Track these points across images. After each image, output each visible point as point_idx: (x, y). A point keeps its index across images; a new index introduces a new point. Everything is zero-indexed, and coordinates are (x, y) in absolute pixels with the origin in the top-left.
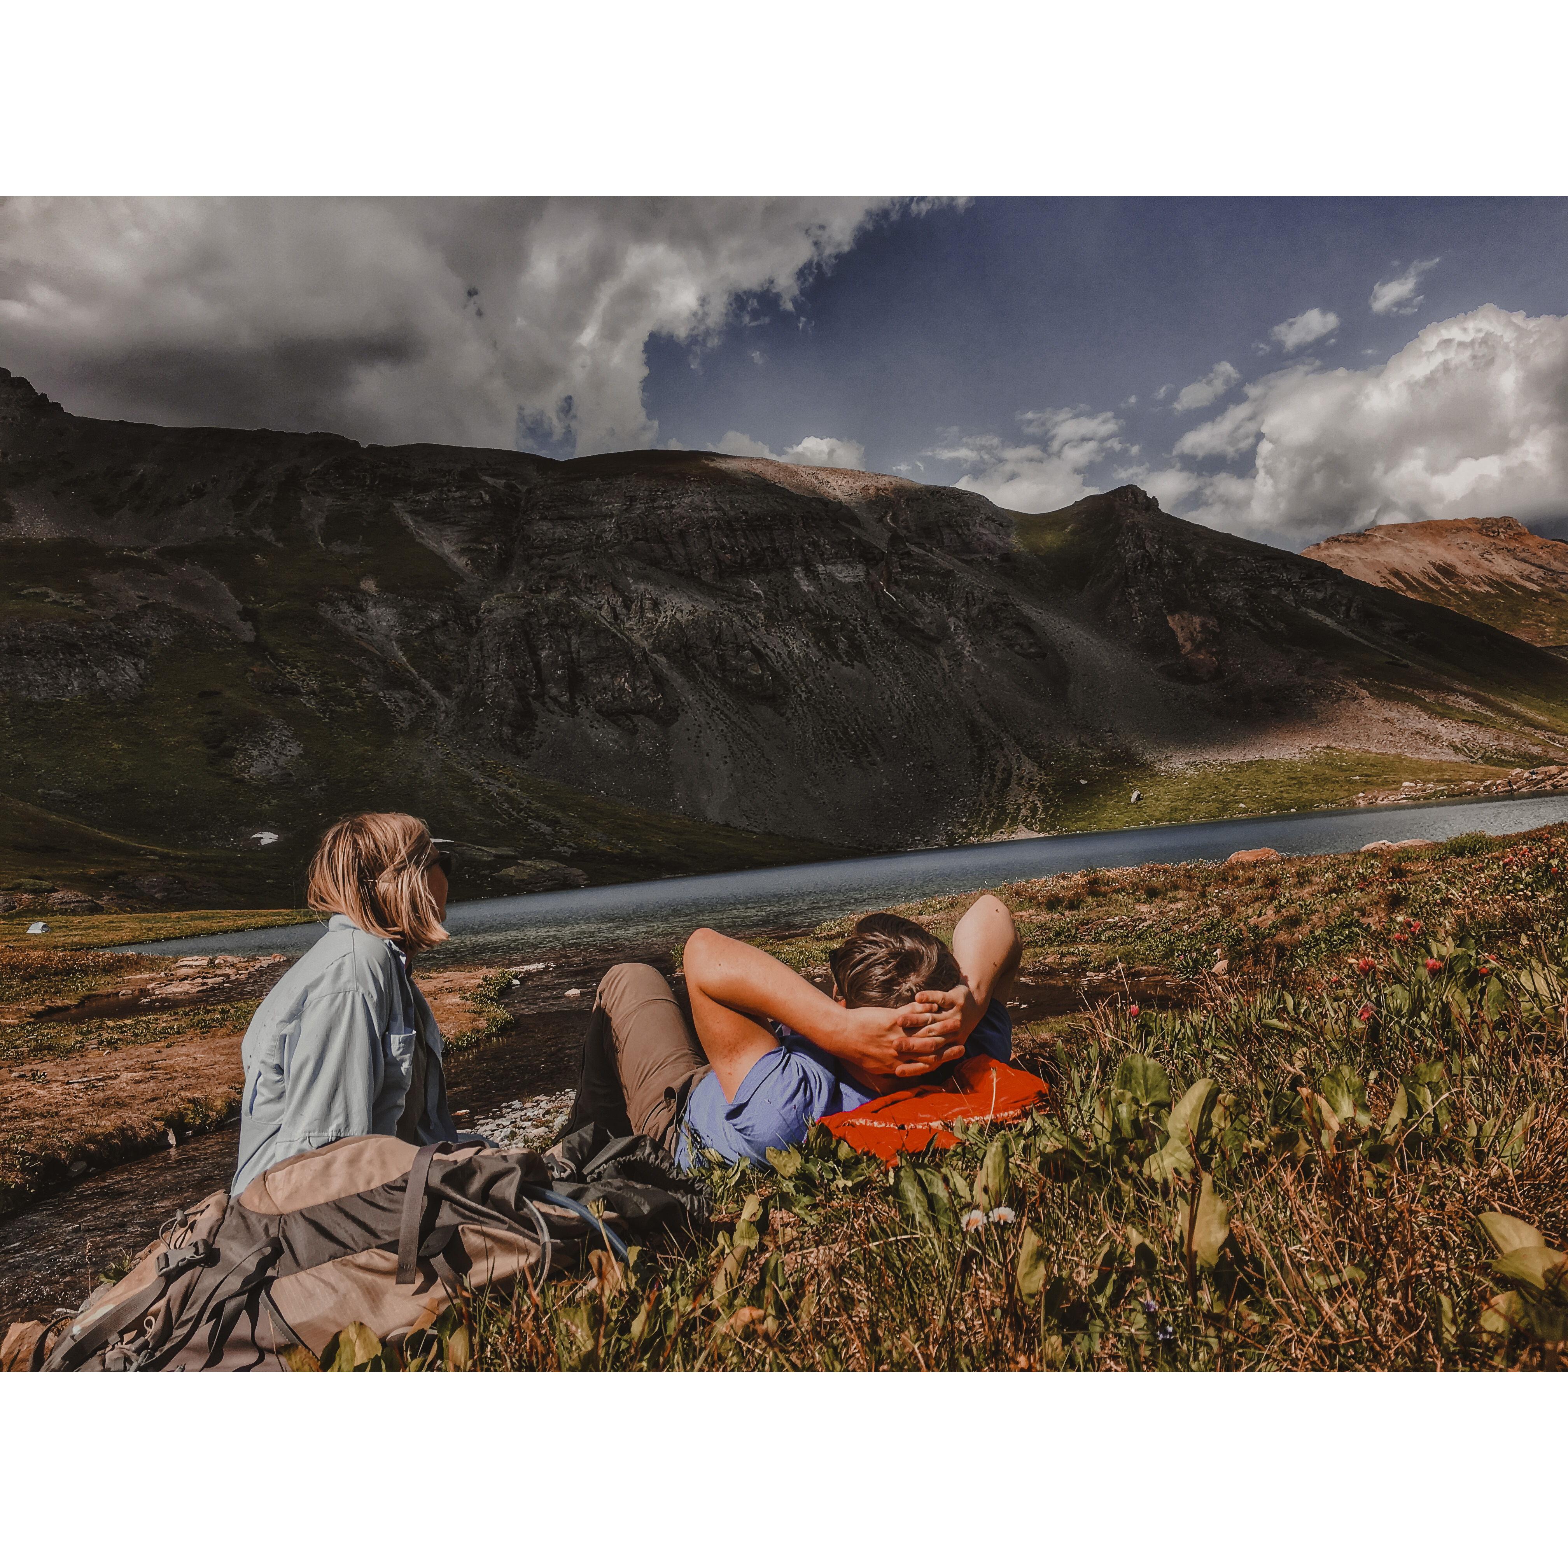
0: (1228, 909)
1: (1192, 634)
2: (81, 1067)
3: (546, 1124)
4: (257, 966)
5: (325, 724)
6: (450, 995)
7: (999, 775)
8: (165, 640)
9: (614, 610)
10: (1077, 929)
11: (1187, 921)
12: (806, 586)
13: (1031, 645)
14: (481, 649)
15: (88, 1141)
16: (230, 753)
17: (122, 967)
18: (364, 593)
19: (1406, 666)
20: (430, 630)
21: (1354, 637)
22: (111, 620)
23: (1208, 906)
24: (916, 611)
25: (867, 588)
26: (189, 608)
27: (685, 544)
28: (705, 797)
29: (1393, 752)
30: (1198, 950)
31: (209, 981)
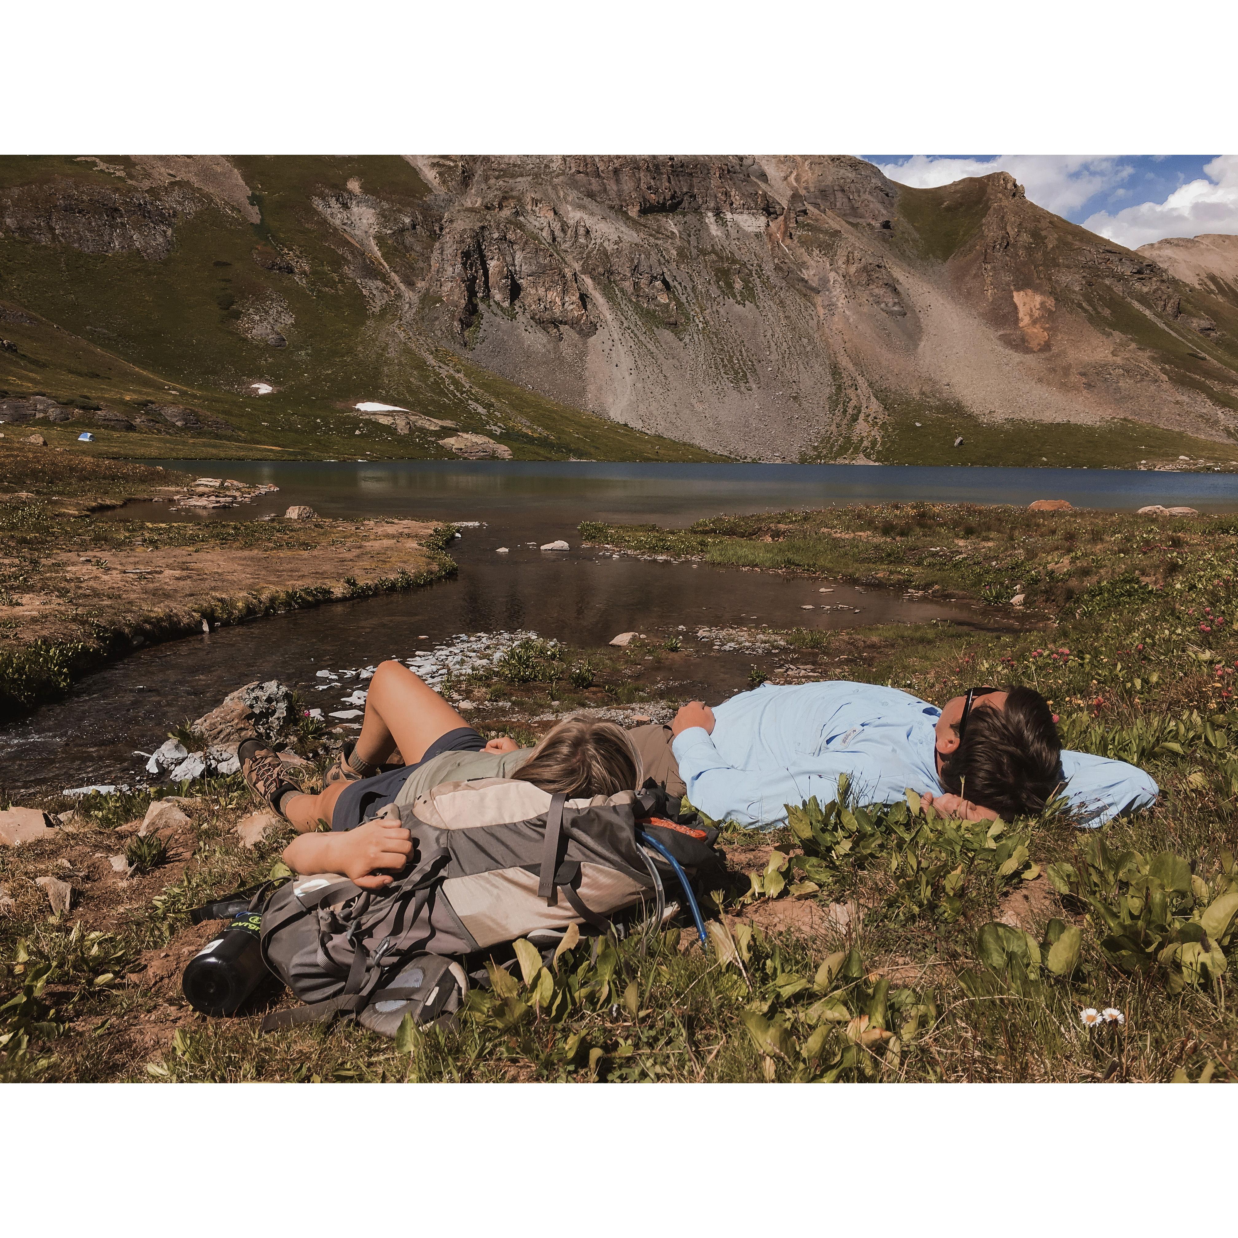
0: (1031, 554)
1: (1031, 311)
2: (132, 560)
3: (487, 657)
4: (257, 492)
5: (313, 301)
6: (410, 540)
7: (850, 411)
8: (189, 214)
9: (552, 232)
10: (905, 553)
11: (996, 558)
12: (715, 230)
13: (895, 304)
14: (442, 253)
15: (146, 621)
16: (237, 315)
17: (154, 480)
18: (350, 192)
19: (1204, 359)
20: (402, 231)
21: (1166, 329)
22: (146, 191)
23: (1015, 548)
24: (804, 263)
25: (766, 239)
26: (209, 189)
27: (618, 181)
28: (611, 400)
29: (1177, 430)
30: (1002, 584)
31: (222, 499)
